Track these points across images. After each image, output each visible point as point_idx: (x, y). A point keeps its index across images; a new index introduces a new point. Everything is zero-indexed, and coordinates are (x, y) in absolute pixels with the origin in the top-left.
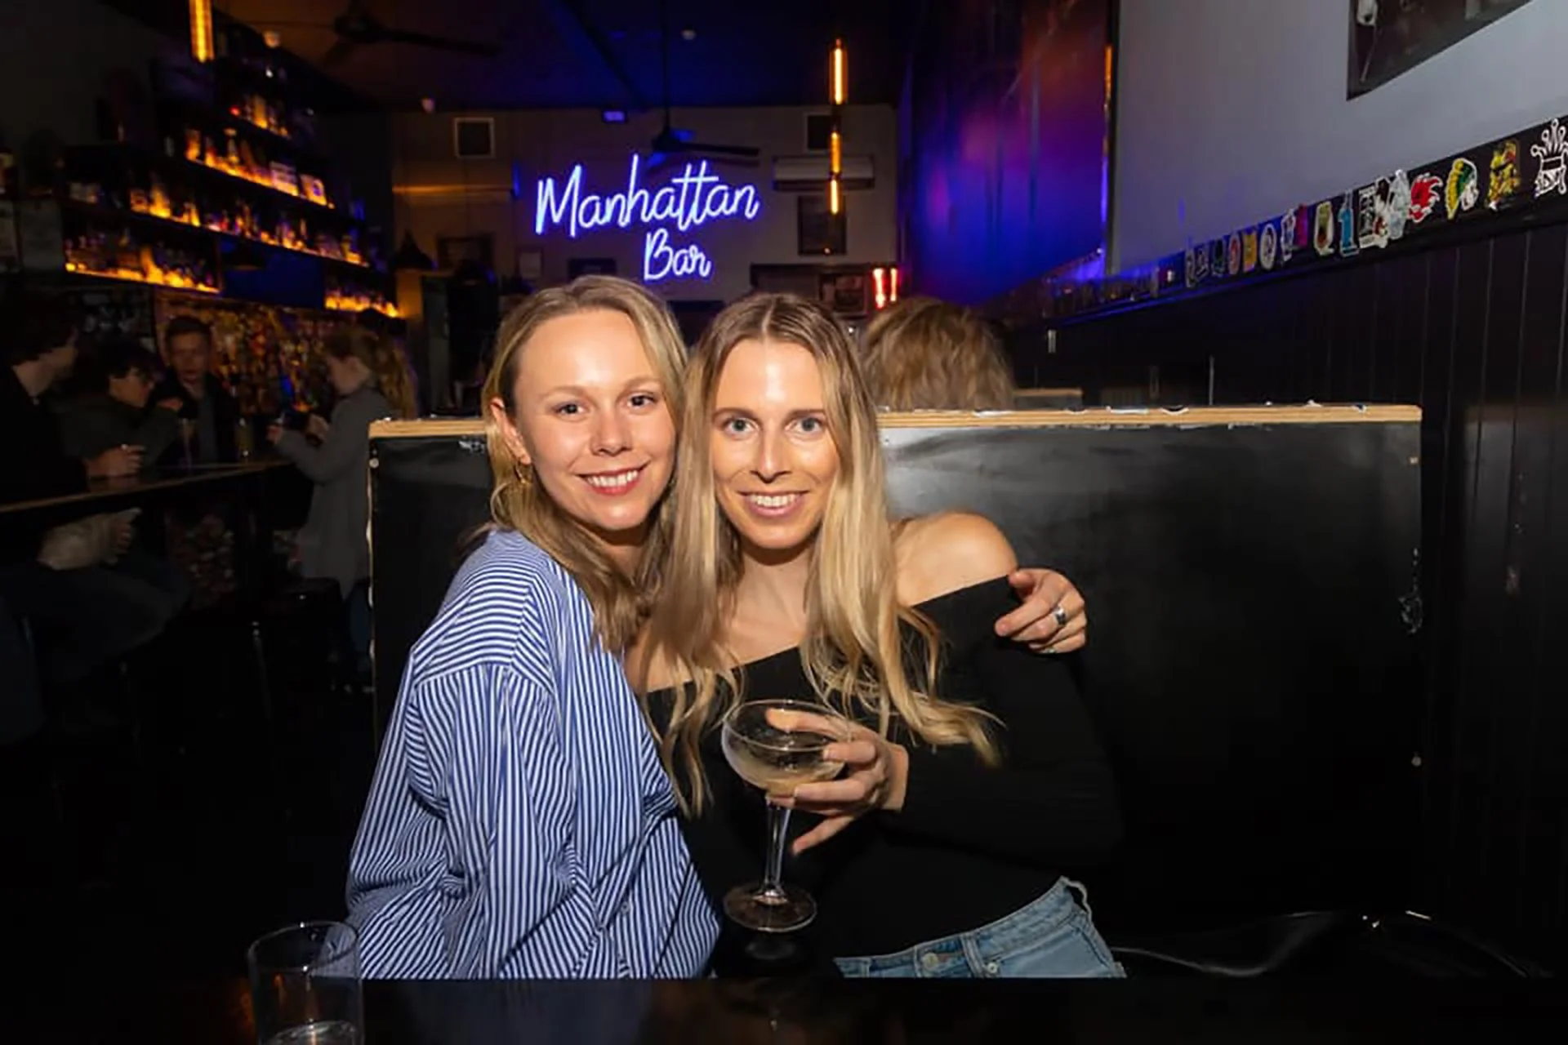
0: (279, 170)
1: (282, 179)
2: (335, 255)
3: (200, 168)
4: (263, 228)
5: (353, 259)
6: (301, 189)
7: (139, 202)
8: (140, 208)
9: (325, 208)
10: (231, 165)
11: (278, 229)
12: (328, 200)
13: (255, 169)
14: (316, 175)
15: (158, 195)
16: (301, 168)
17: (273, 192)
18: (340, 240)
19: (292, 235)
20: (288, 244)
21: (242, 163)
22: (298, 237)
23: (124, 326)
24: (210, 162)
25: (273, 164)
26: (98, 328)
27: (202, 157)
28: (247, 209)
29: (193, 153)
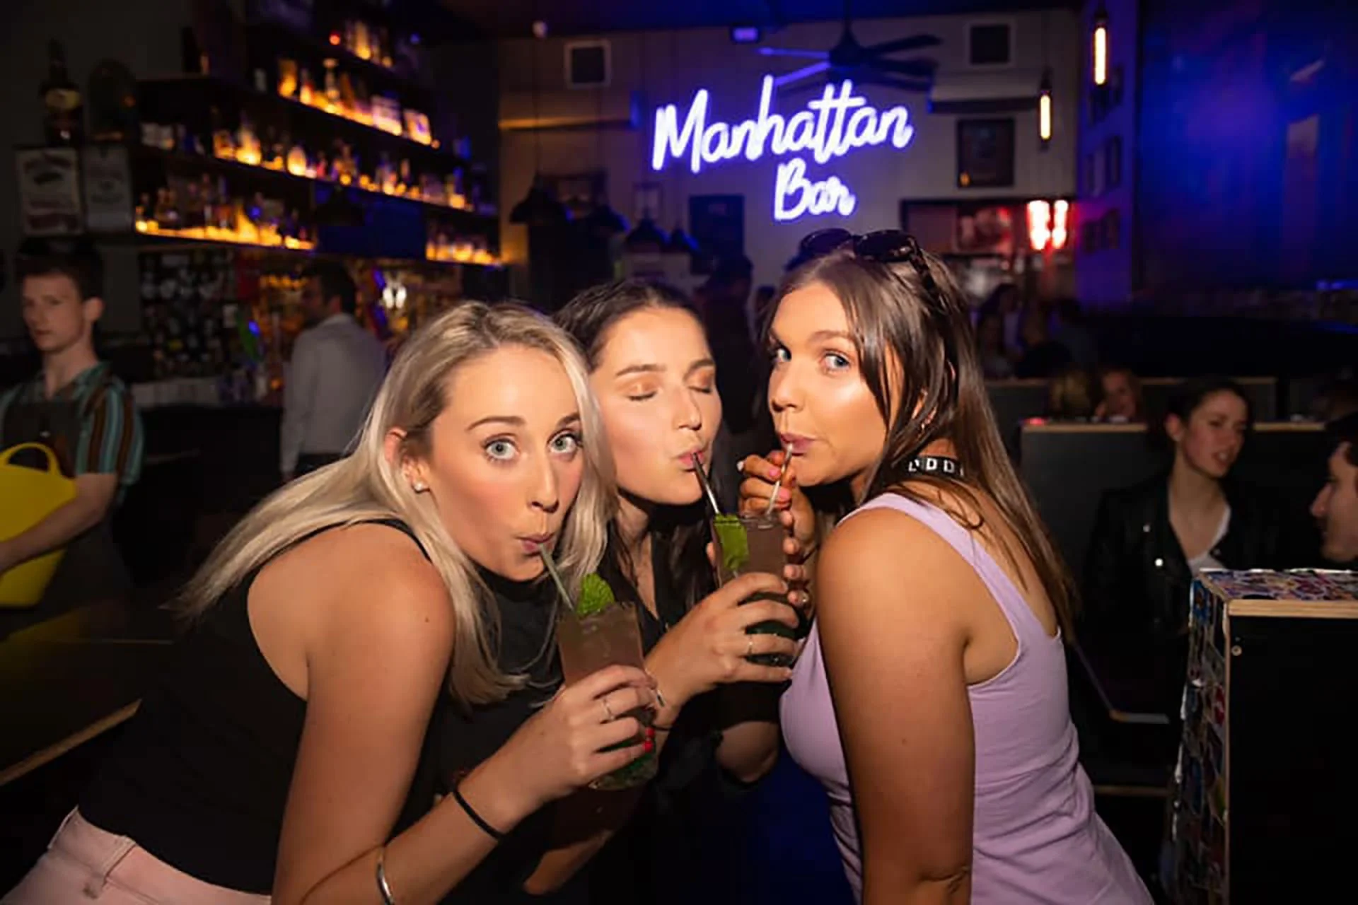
0: (382, 105)
1: (384, 115)
2: (437, 200)
3: (294, 104)
4: (363, 171)
5: (457, 202)
6: (404, 125)
7: (224, 146)
8: (225, 153)
9: (429, 147)
10: (331, 101)
11: (378, 173)
12: (433, 138)
13: (355, 104)
14: (420, 109)
15: (247, 138)
16: (404, 104)
17: (373, 131)
18: (443, 182)
19: (393, 177)
20: (389, 189)
21: (343, 98)
22: (399, 181)
23: (206, 292)
24: (306, 97)
25: (376, 99)
26: (176, 295)
27: (297, 92)
28: (346, 150)
29: (287, 88)
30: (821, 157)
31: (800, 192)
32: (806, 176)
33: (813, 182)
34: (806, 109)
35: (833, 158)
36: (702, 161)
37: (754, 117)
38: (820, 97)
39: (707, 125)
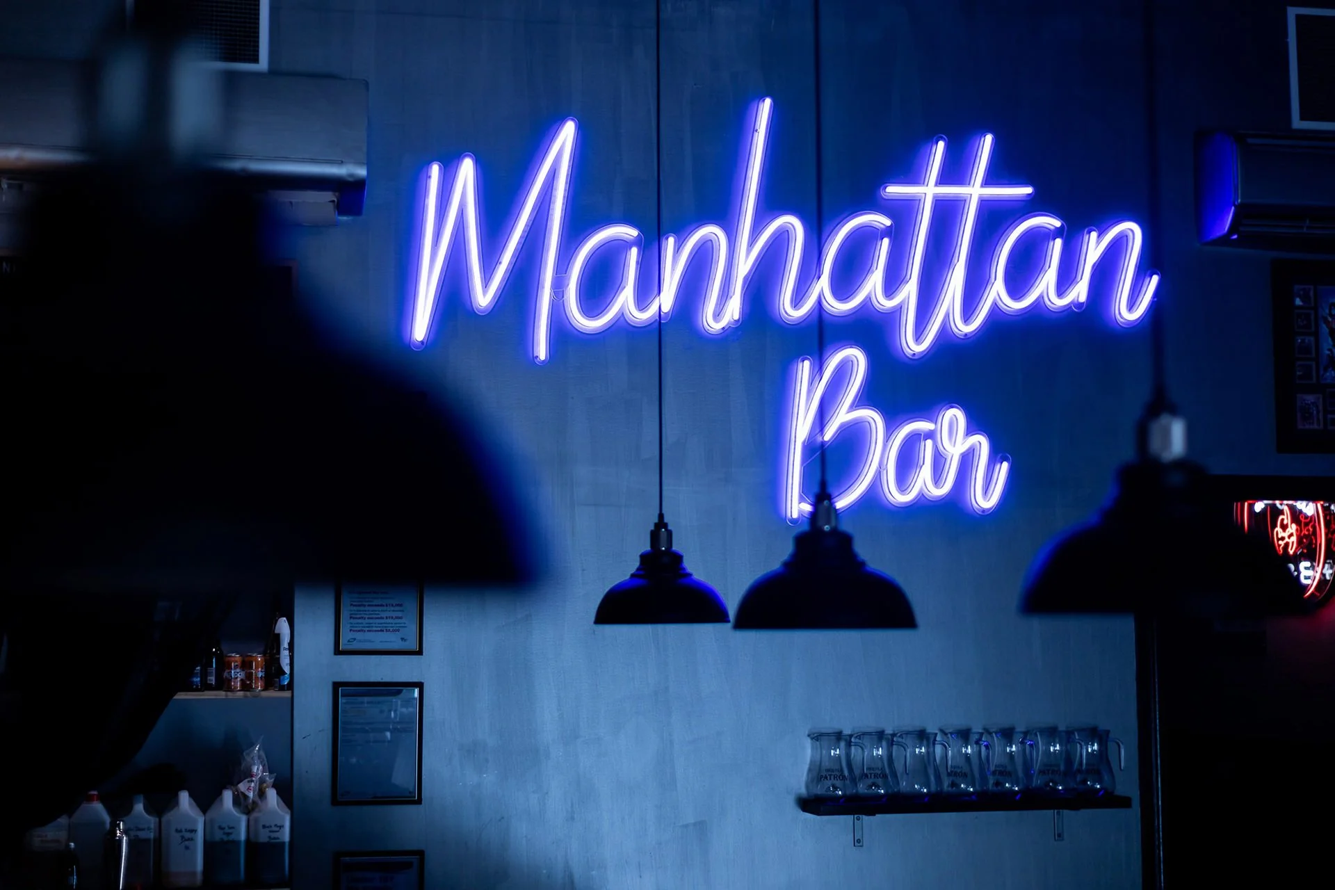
30: (913, 345)
31: (853, 439)
32: (867, 397)
33: (893, 419)
34: (872, 202)
35: (947, 343)
36: (561, 331)
37: (725, 216)
38: (912, 173)
39: (575, 232)
